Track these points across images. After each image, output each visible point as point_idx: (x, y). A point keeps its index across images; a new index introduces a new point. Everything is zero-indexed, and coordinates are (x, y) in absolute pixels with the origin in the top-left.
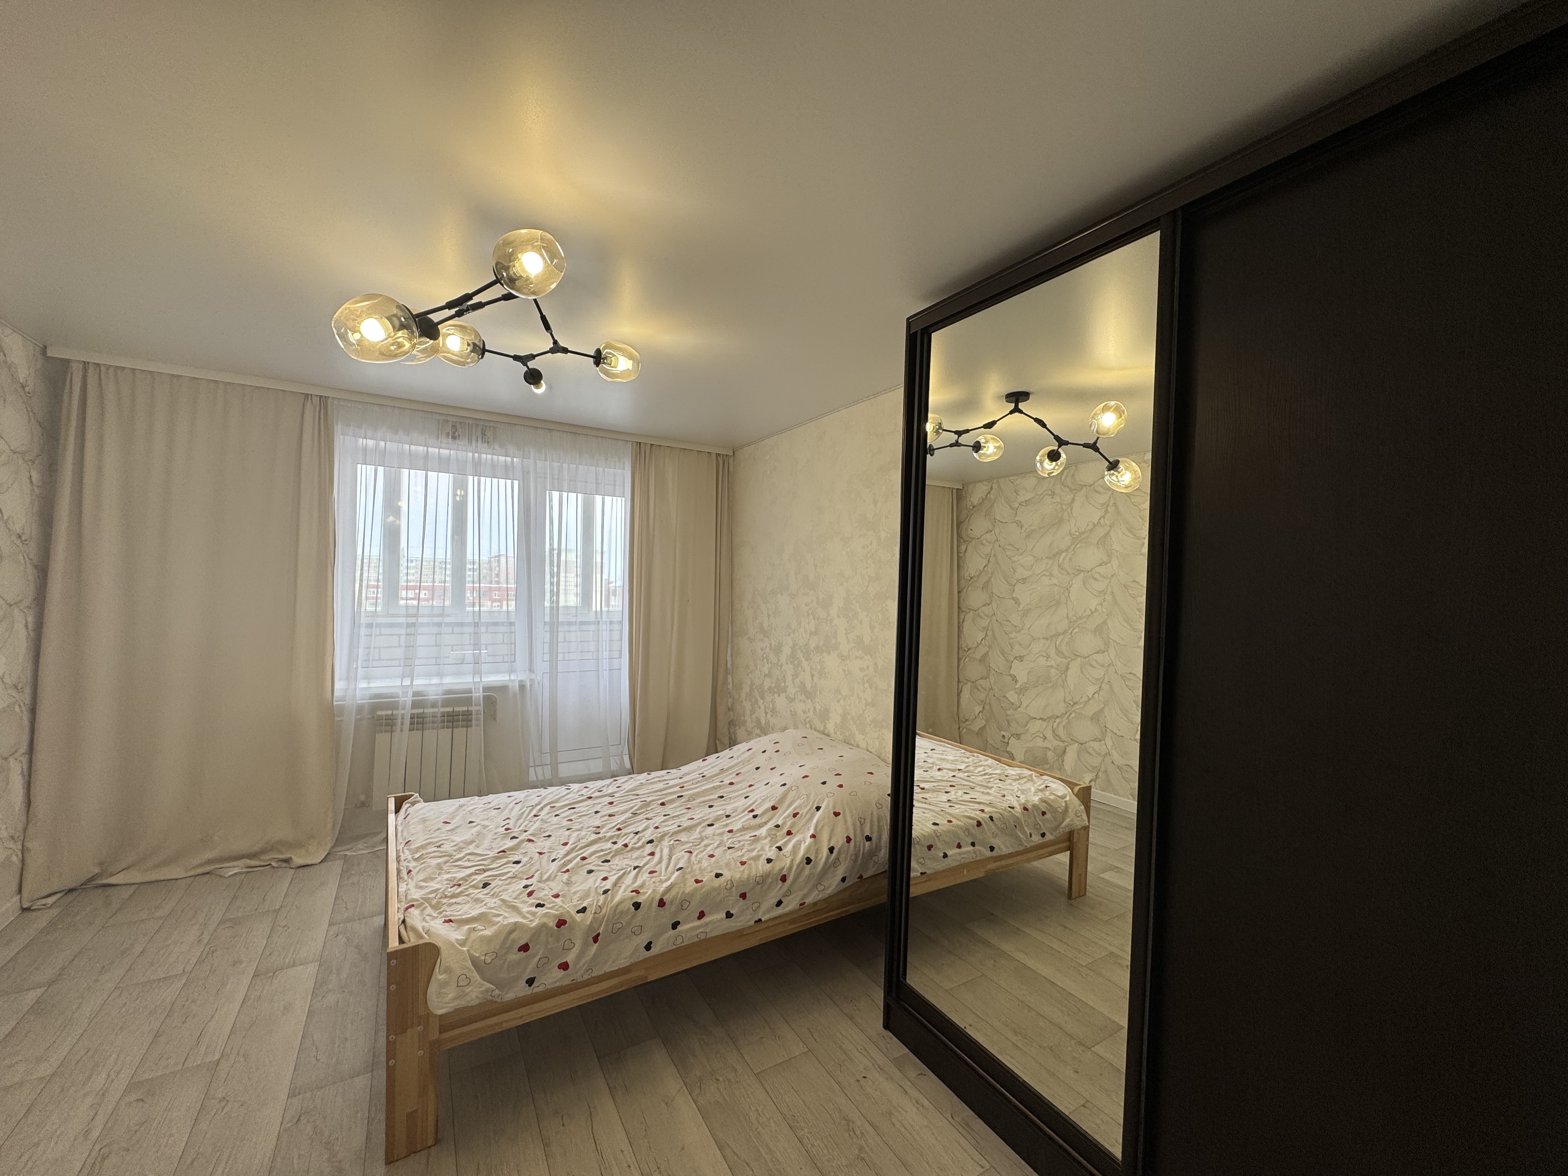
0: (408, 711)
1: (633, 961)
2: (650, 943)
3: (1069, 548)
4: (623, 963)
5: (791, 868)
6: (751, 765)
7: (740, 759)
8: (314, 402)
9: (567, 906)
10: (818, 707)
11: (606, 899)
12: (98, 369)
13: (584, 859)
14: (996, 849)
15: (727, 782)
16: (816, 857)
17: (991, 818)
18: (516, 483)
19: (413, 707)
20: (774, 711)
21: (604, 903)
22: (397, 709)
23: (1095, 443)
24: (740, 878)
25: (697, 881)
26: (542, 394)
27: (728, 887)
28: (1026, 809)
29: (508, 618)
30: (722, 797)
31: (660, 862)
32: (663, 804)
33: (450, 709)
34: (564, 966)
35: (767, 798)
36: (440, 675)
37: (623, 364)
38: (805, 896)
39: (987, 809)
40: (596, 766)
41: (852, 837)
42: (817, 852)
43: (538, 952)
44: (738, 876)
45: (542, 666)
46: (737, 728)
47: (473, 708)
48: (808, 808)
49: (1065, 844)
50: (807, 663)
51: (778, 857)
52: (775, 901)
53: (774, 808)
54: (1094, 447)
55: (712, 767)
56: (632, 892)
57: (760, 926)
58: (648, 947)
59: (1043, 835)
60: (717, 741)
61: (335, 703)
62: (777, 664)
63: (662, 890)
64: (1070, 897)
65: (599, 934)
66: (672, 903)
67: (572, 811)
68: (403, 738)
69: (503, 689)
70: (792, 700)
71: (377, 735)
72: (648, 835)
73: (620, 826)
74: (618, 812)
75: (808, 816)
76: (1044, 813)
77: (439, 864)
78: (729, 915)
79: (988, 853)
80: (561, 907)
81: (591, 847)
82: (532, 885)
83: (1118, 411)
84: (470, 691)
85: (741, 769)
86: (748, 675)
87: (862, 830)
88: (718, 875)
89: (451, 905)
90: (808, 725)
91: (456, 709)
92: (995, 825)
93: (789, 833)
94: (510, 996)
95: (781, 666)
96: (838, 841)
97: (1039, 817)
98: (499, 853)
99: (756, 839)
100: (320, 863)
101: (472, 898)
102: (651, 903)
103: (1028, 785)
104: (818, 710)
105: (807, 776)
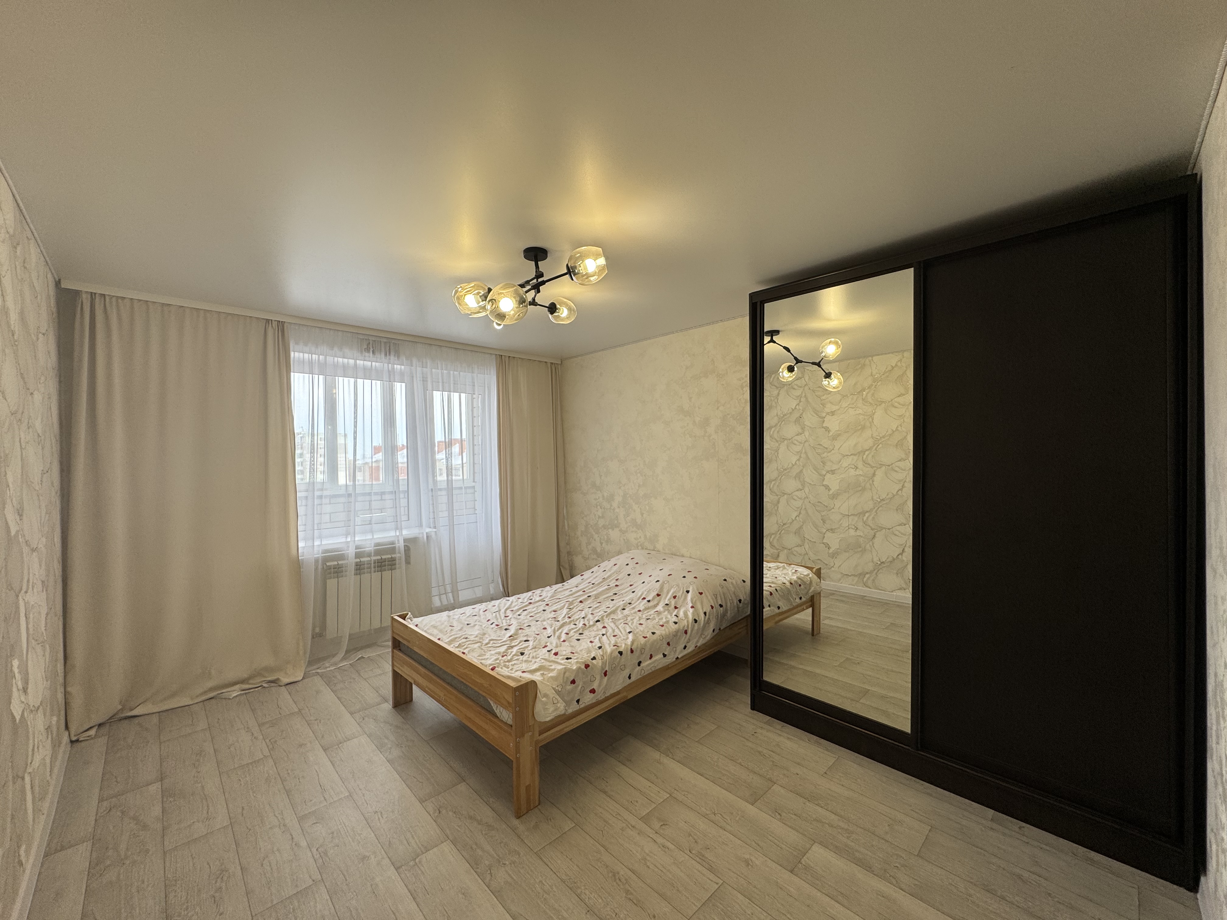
1: (623, 686)
2: (630, 675)
4: (618, 688)
5: (688, 626)
6: (622, 574)
7: (612, 571)
8: (273, 325)
9: (586, 657)
11: (603, 651)
12: (103, 298)
13: (567, 634)
14: (781, 608)
15: (613, 584)
16: (699, 619)
17: (776, 590)
18: (404, 384)
19: (356, 558)
20: (608, 541)
21: (603, 653)
23: (820, 362)
24: (665, 634)
25: (645, 637)
27: (661, 638)
28: (791, 584)
30: (616, 594)
31: (614, 631)
32: (581, 602)
33: (379, 557)
34: (593, 691)
35: (650, 590)
37: (563, 312)
38: (698, 641)
39: (772, 585)
41: (713, 605)
42: (698, 615)
43: (579, 683)
44: (664, 632)
47: (397, 555)
48: (681, 592)
49: (810, 603)
50: (637, 506)
51: (679, 620)
52: (683, 646)
53: (658, 595)
54: (818, 365)
55: (594, 578)
56: (614, 646)
57: (679, 661)
58: (630, 678)
59: (801, 598)
61: (300, 558)
63: (629, 643)
64: (813, 635)
65: (606, 671)
66: (636, 650)
67: (526, 611)
68: (350, 580)
69: (415, 540)
70: (623, 532)
71: (328, 581)
72: (592, 618)
73: (569, 615)
74: (556, 609)
75: (683, 597)
76: (800, 585)
78: (665, 655)
79: (777, 611)
80: (582, 658)
81: (564, 628)
82: (552, 650)
83: (836, 343)
84: (393, 543)
85: (617, 576)
86: (584, 518)
87: (717, 602)
88: (653, 633)
89: (513, 665)
90: (640, 548)
91: (384, 557)
92: (779, 594)
93: (676, 608)
94: (570, 711)
96: (708, 609)
97: (798, 588)
98: (510, 637)
99: (658, 613)
100: (303, 678)
101: (522, 661)
102: (627, 652)
103: (785, 571)
104: (648, 537)
105: (671, 575)
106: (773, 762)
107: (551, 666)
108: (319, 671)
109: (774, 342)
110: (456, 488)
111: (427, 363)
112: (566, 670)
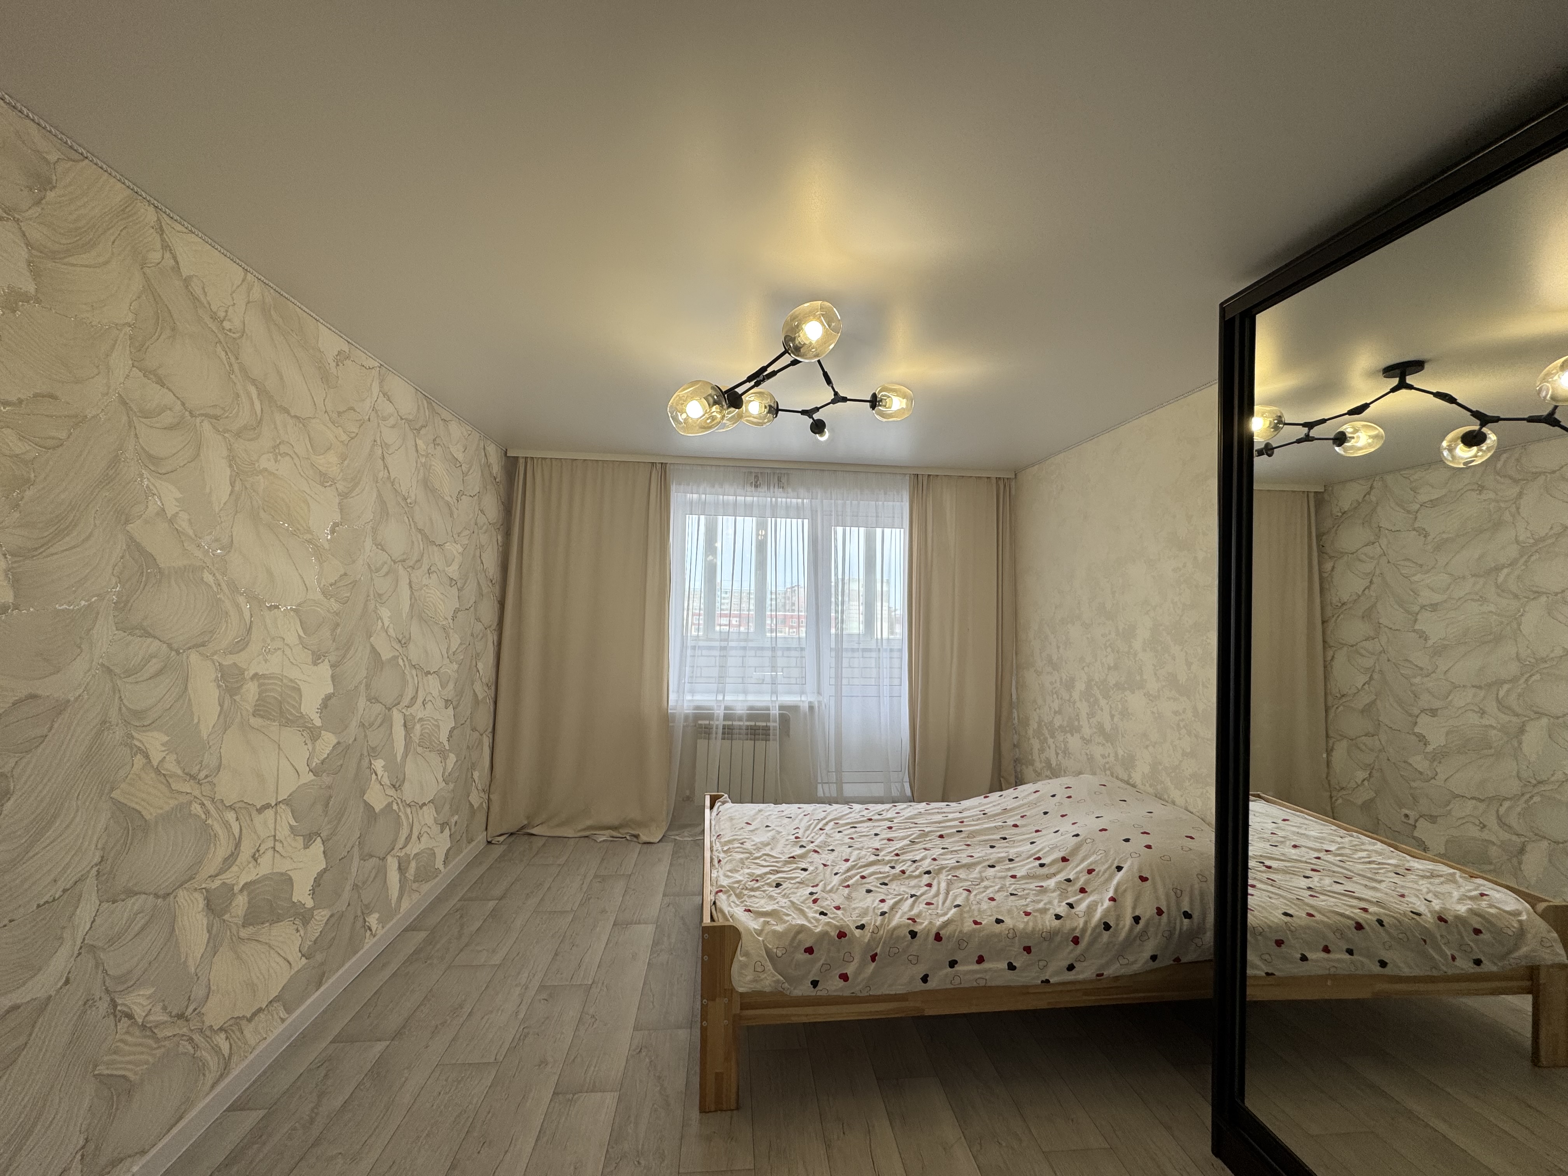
0: (720, 723)
1: (909, 989)
2: (927, 976)
3: (1515, 561)
4: (899, 989)
5: (1084, 930)
6: (1037, 809)
7: (1025, 801)
8: (658, 468)
9: (849, 920)
10: (1121, 752)
11: (883, 921)
12: (532, 461)
13: (863, 877)
14: (1389, 966)
15: (1010, 822)
16: (1117, 925)
17: (1380, 922)
18: (806, 521)
19: (724, 720)
20: (1066, 752)
21: (882, 925)
22: (713, 719)
23: (1553, 413)
24: (1024, 929)
25: (976, 923)
26: (827, 440)
27: (1010, 935)
28: (1443, 920)
29: (799, 644)
30: (1005, 839)
31: (937, 895)
32: (941, 836)
33: (753, 723)
34: (844, 977)
35: (1057, 847)
36: (745, 692)
37: (896, 404)
38: (1104, 967)
39: (1372, 909)
40: (878, 790)
41: (1164, 909)
42: (1118, 918)
43: (821, 955)
44: (1021, 926)
45: (828, 690)
46: (1024, 767)
47: (771, 724)
48: (1106, 866)
50: (1105, 701)
51: (1068, 915)
52: (1066, 963)
53: (1064, 859)
54: (1550, 419)
55: (994, 806)
56: (908, 919)
57: (1048, 989)
58: (925, 979)
59: (1477, 962)
60: (1002, 779)
61: (669, 711)
62: (1069, 701)
63: (938, 923)
65: (876, 954)
66: (949, 937)
67: (853, 830)
68: (718, 744)
69: (795, 708)
70: (1087, 741)
71: (698, 741)
72: (926, 865)
73: (899, 852)
74: (895, 837)
75: (1107, 875)
76: (1478, 931)
77: (742, 859)
78: (1011, 967)
80: (842, 919)
81: (870, 868)
82: (816, 893)
84: (768, 709)
85: (1026, 811)
86: (1035, 710)
88: (999, 921)
89: (750, 897)
90: (1108, 772)
91: (758, 724)
92: (1387, 932)
93: (1083, 890)
94: (797, 992)
95: (1074, 703)
96: (1147, 911)
97: (1468, 934)
98: (790, 858)
99: (1043, 890)
100: (658, 842)
101: (767, 895)
102: (928, 934)
103: (1447, 887)
104: (1120, 757)
105: (1105, 830)
107: (788, 915)
108: (677, 838)
109: (1411, 387)
112: (802, 929)
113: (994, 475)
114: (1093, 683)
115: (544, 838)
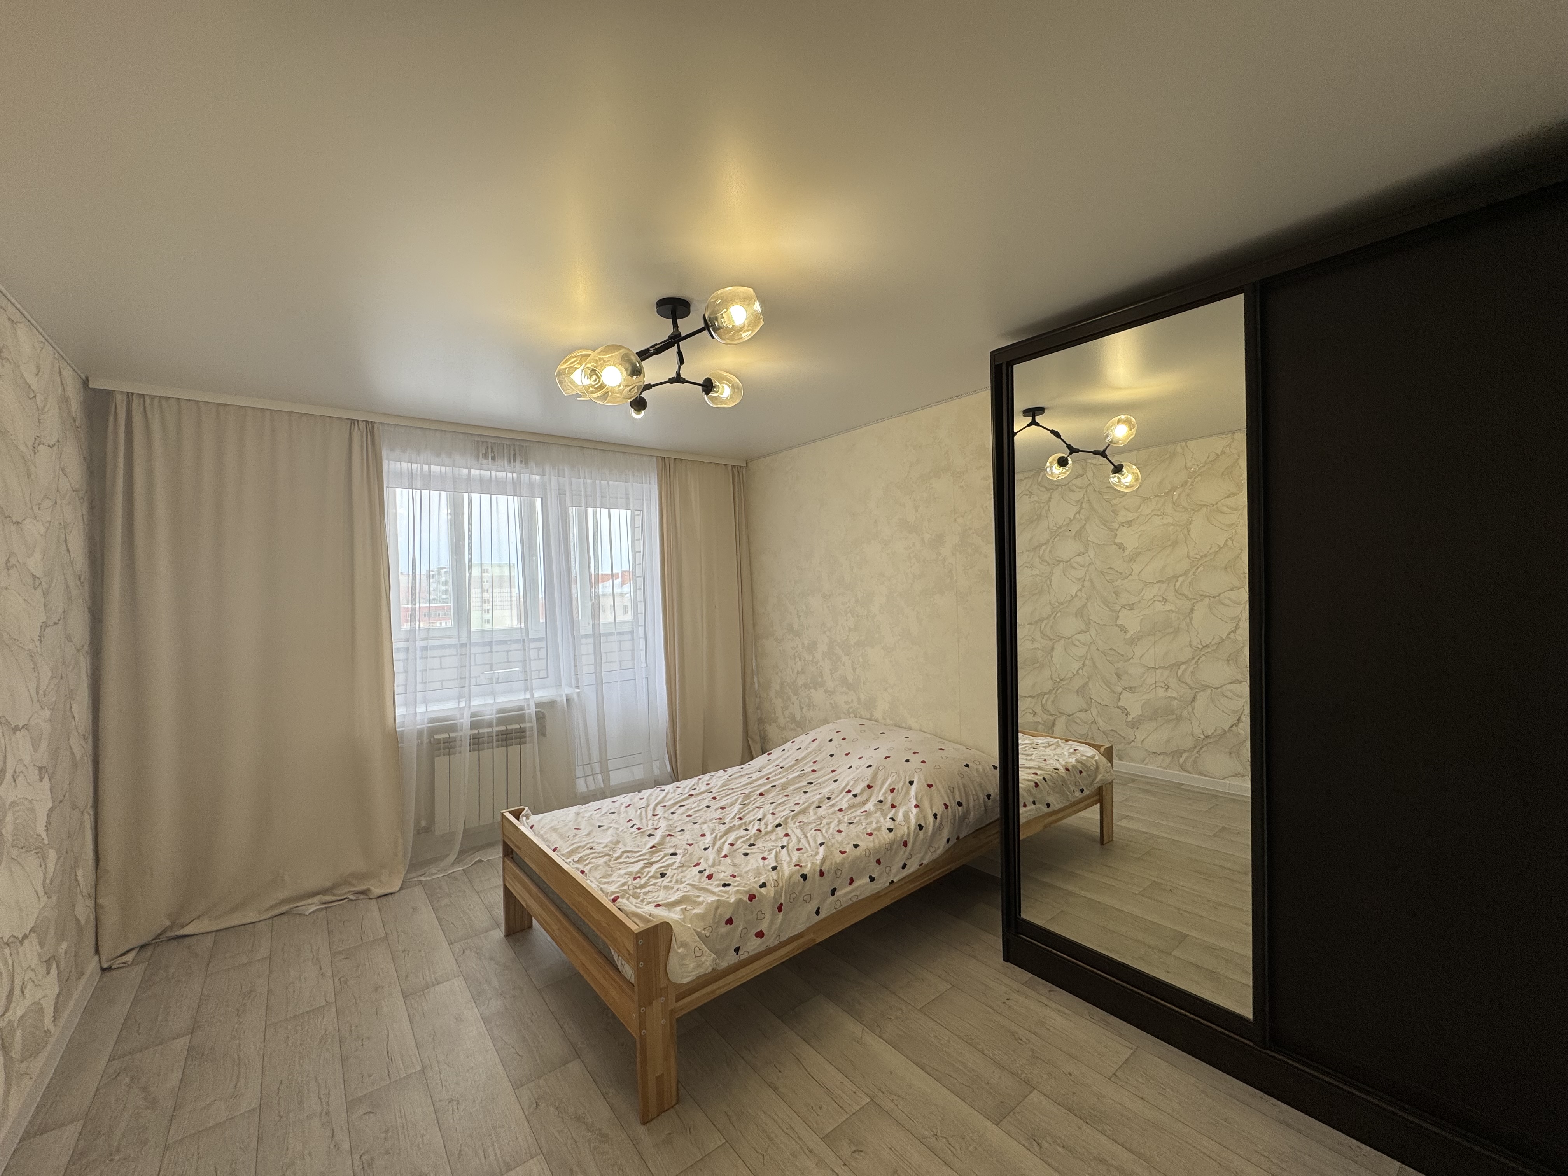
0: (466, 731)
1: (808, 925)
2: (819, 908)
3: (1048, 541)
4: (800, 928)
5: (909, 834)
6: (823, 754)
7: (810, 750)
8: (361, 428)
9: (751, 883)
10: (863, 697)
11: (778, 874)
12: (142, 400)
13: (732, 845)
14: (1051, 806)
15: (808, 769)
16: (926, 824)
17: (1044, 779)
19: (471, 729)
20: (811, 706)
21: (778, 877)
22: (455, 731)
23: (1105, 450)
24: (874, 847)
25: (842, 853)
27: (867, 854)
28: (1067, 770)
30: (811, 783)
31: (799, 841)
32: (761, 794)
33: (504, 728)
34: (760, 935)
35: (858, 779)
36: (493, 694)
37: (724, 391)
38: (923, 858)
39: (1039, 772)
41: (948, 804)
42: (925, 818)
43: (739, 924)
44: (871, 845)
45: (587, 680)
47: (527, 725)
48: (901, 784)
49: (1096, 798)
50: (847, 658)
51: (895, 826)
52: (901, 865)
53: (869, 787)
54: (1103, 454)
55: (785, 759)
56: (795, 866)
57: (894, 886)
58: (818, 913)
59: (1082, 791)
61: (397, 730)
62: (812, 661)
63: (818, 862)
64: (1102, 843)
65: (781, 904)
66: (829, 871)
67: (683, 808)
68: (464, 758)
69: (551, 704)
70: (830, 693)
71: (437, 759)
72: (771, 821)
73: (741, 816)
74: (725, 805)
75: (904, 790)
76: (1081, 772)
77: (606, 863)
79: (1046, 810)
80: (746, 884)
81: (729, 835)
82: (705, 870)
83: (1128, 422)
84: (521, 709)
85: (815, 757)
87: (954, 798)
88: (856, 846)
89: (646, 893)
90: (852, 715)
91: (509, 727)
92: (1048, 784)
94: (724, 964)
95: (817, 663)
96: (939, 809)
97: (1078, 775)
98: (651, 848)
99: (867, 814)
101: (660, 887)
102: (814, 875)
103: (1059, 751)
104: (862, 700)
105: (889, 757)
106: (1033, 1051)
107: (699, 896)
108: (422, 878)
109: (1038, 425)
110: (604, 635)
111: (564, 470)
112: (719, 904)
113: (730, 463)
114: (835, 644)
115: (209, 936)
